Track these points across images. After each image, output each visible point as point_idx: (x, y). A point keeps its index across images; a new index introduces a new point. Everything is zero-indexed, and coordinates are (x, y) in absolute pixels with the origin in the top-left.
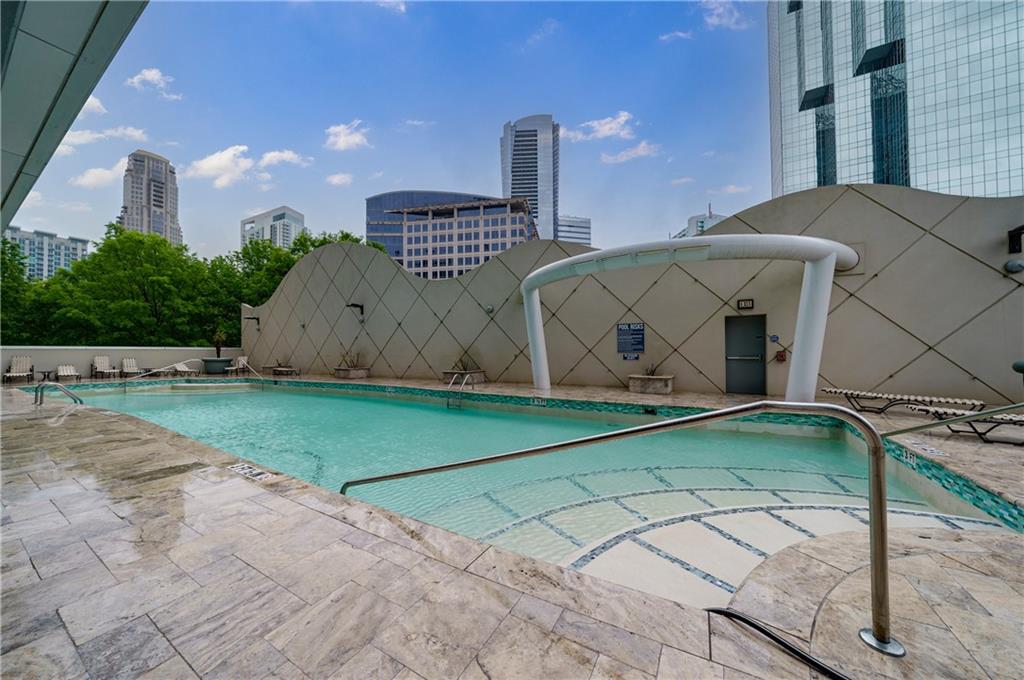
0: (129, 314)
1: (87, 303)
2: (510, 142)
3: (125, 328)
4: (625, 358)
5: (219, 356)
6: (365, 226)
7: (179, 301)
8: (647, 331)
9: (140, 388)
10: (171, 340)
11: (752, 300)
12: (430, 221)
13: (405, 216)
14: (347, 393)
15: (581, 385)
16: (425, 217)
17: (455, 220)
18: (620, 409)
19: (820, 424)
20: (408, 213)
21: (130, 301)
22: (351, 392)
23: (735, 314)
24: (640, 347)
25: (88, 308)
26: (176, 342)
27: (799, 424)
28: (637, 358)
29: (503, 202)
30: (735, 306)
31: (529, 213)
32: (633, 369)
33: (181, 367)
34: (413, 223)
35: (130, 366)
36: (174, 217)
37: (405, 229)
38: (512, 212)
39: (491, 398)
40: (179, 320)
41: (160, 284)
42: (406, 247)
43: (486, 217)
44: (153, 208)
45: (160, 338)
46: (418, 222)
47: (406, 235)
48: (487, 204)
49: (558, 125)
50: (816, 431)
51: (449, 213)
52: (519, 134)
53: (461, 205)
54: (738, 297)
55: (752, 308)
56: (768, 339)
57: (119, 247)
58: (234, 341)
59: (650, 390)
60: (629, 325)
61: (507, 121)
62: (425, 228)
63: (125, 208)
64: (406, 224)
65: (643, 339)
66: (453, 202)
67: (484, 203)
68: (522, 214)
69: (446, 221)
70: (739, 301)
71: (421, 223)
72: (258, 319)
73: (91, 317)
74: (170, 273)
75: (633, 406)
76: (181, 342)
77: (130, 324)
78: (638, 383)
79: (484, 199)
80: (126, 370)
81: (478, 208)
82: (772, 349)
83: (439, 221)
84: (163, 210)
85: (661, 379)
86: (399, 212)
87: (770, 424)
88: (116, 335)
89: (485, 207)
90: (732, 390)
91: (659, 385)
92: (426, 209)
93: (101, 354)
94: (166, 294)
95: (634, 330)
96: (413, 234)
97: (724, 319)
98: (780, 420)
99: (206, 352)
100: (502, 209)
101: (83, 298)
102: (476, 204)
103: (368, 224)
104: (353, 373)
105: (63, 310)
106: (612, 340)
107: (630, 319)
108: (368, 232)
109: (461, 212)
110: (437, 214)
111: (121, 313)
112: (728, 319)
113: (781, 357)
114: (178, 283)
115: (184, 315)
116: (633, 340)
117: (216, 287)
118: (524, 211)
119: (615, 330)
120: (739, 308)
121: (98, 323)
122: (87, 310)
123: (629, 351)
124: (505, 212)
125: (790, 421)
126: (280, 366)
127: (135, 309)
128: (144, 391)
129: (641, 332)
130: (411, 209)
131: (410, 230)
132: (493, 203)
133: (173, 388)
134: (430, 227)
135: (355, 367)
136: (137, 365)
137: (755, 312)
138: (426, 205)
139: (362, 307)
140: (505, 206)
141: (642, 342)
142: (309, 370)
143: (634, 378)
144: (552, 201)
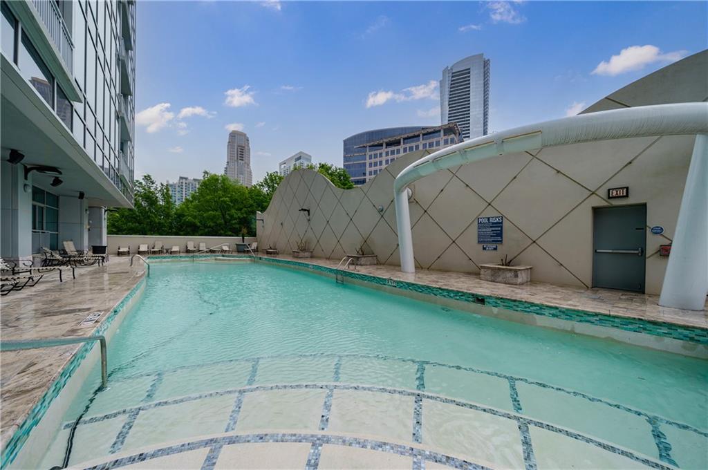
0: (213, 218)
1: (195, 214)
2: (447, 83)
3: (210, 227)
4: (484, 249)
5: (243, 242)
6: (343, 158)
7: (233, 211)
8: (506, 225)
9: (201, 259)
10: (230, 233)
11: (627, 188)
12: (384, 150)
13: (368, 148)
14: (290, 267)
15: (445, 270)
16: (381, 147)
17: (401, 147)
18: (452, 295)
19: (692, 339)
20: (370, 146)
21: (211, 212)
22: (293, 266)
23: (604, 204)
24: (499, 238)
25: (195, 216)
26: (233, 234)
27: (658, 334)
28: (495, 249)
29: (437, 129)
30: (605, 196)
31: (460, 134)
32: (490, 259)
33: (226, 248)
34: (373, 153)
35: (203, 247)
36: (248, 165)
37: (368, 157)
38: (445, 135)
39: (362, 277)
40: (234, 222)
41: (225, 202)
42: (368, 169)
43: (424, 142)
44: (240, 161)
45: (225, 232)
46: (376, 152)
47: (368, 161)
48: (425, 132)
49: (489, 60)
50: (684, 347)
51: (397, 143)
52: (454, 75)
53: (406, 136)
54: (609, 186)
55: (627, 196)
56: (648, 231)
57: (208, 183)
58: (253, 233)
59: (500, 279)
60: (489, 219)
61: (445, 67)
62: (381, 154)
63: (228, 162)
64: (368, 153)
65: (501, 231)
66: (400, 134)
67: (423, 132)
68: (453, 136)
69: (395, 148)
70: (609, 190)
71: (378, 152)
72: (263, 220)
73: (196, 221)
74: (229, 195)
75: (464, 294)
76: (235, 233)
77: (212, 224)
78: (489, 271)
79: (423, 129)
80: (201, 249)
81: (419, 136)
82: (653, 243)
83: (390, 149)
84: (243, 162)
85: (511, 270)
86: (364, 147)
87: (615, 329)
88: (206, 230)
89: (424, 135)
90: (598, 284)
91: (509, 275)
92: (381, 142)
93: (191, 240)
94: (229, 208)
95: (493, 223)
96: (373, 160)
97: (591, 209)
98: (630, 326)
99: (237, 240)
100: (436, 134)
101: (193, 211)
102: (416, 133)
103: (344, 157)
104: (301, 254)
105: (185, 218)
106: (474, 232)
107: (490, 213)
108: (344, 162)
109: (406, 141)
110: (389, 144)
111: (208, 218)
112: (596, 211)
113: (664, 252)
114: (234, 201)
115: (236, 219)
116: (492, 232)
117: (252, 202)
118: (455, 134)
119: (476, 222)
120: (609, 198)
121: (199, 224)
122: (195, 217)
123: (489, 242)
124: (440, 136)
125: (645, 329)
126: (271, 248)
127: (214, 216)
128: (202, 260)
129: (499, 225)
130: (372, 143)
131: (370, 158)
132: (430, 131)
133: (216, 259)
134: (384, 154)
135: (304, 250)
136: (206, 246)
137: (631, 201)
138: (382, 139)
139: (309, 211)
140: (440, 131)
141: (500, 234)
142: (284, 251)
143: (484, 268)
144: (482, 122)
